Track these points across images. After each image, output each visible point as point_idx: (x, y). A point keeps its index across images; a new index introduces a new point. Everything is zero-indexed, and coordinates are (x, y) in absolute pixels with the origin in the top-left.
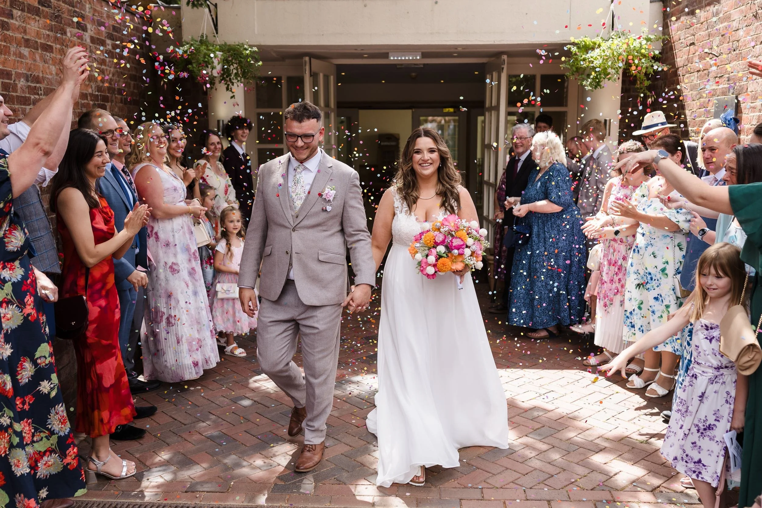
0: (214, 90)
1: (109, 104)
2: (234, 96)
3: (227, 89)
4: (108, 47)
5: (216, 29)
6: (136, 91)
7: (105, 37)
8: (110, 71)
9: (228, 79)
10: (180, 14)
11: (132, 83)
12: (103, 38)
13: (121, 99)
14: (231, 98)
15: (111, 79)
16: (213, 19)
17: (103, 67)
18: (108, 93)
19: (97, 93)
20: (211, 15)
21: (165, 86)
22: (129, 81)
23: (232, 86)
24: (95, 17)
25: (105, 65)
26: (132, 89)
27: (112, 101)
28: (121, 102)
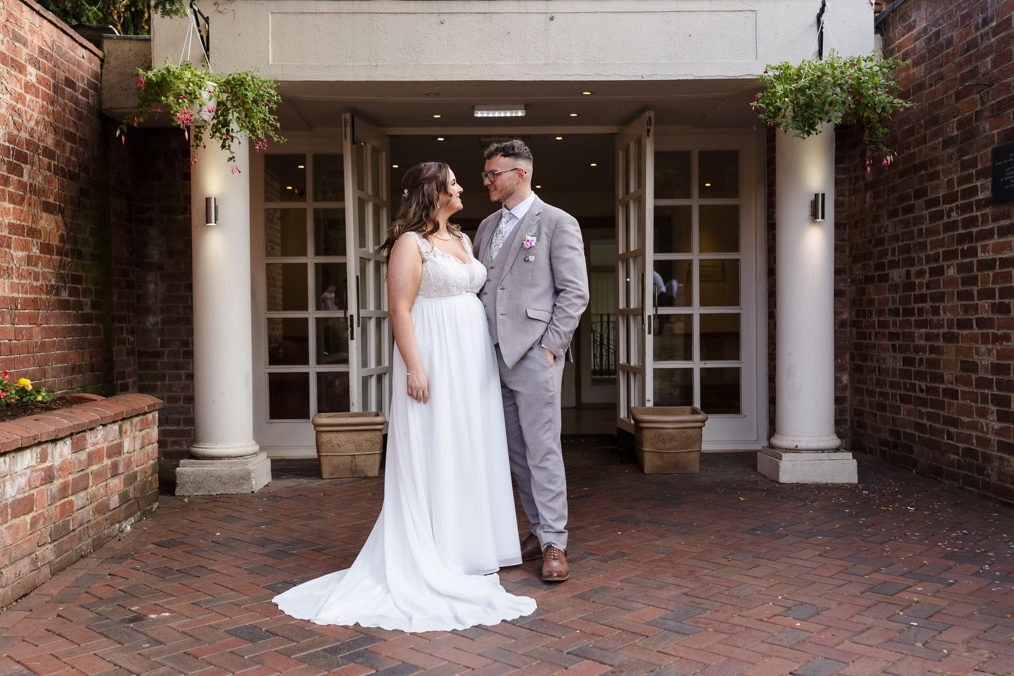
0: (201, 149)
1: (28, 166)
2: (234, 157)
3: (223, 147)
4: (29, 77)
5: (207, 49)
6: (73, 158)
7: (26, 61)
8: (32, 115)
9: (224, 131)
10: (150, 49)
11: (69, 144)
12: (22, 62)
13: (49, 164)
14: (230, 159)
15: (32, 129)
16: (202, 37)
17: (19, 106)
18: (28, 149)
19: (7, 144)
20: (200, 31)
21: (123, 138)
22: (63, 140)
23: (231, 143)
24: (8, 24)
25: (24, 104)
26: (67, 155)
27: (32, 164)
28: (49, 169)
